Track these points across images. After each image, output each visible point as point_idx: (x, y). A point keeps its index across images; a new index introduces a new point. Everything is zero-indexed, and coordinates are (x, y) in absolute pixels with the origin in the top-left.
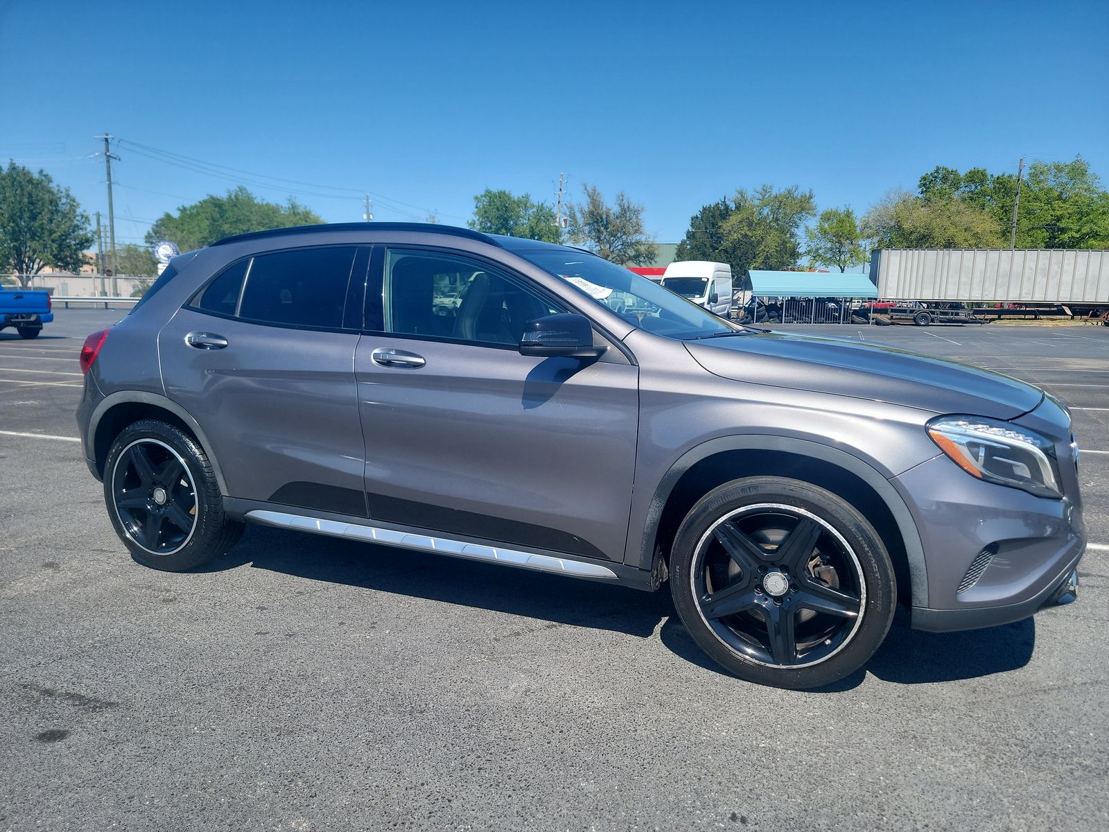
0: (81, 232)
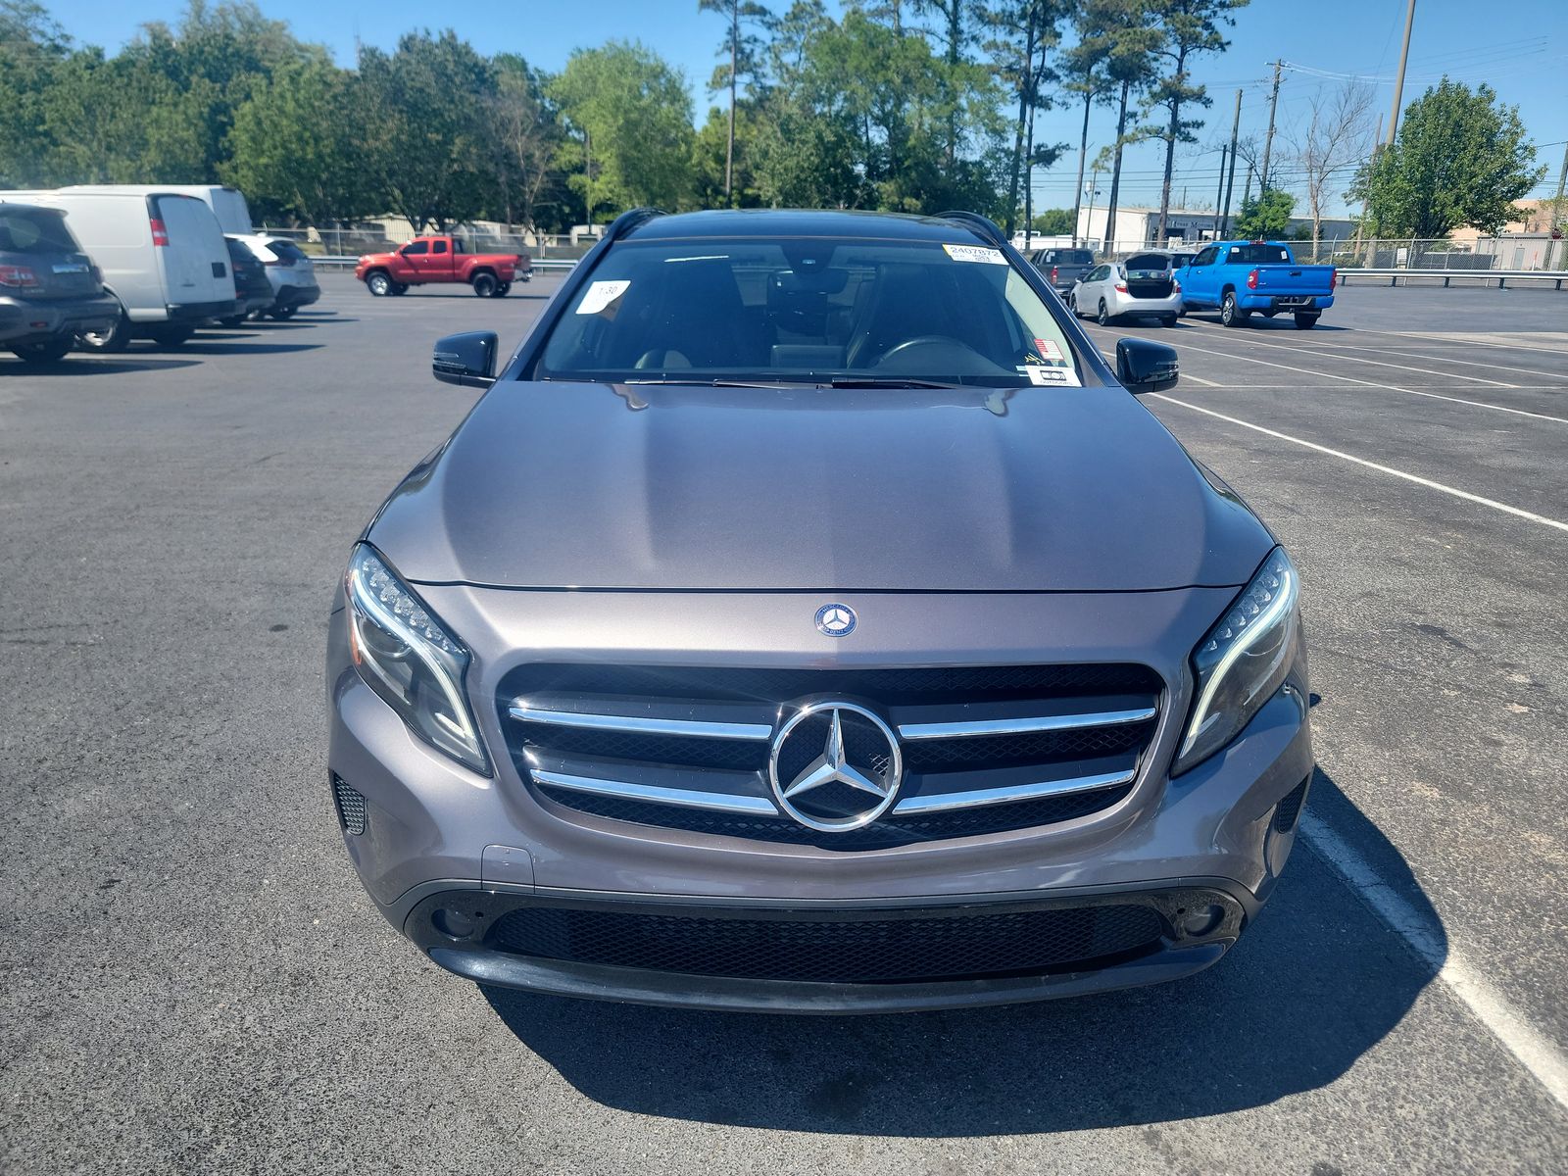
0: (1519, 173)
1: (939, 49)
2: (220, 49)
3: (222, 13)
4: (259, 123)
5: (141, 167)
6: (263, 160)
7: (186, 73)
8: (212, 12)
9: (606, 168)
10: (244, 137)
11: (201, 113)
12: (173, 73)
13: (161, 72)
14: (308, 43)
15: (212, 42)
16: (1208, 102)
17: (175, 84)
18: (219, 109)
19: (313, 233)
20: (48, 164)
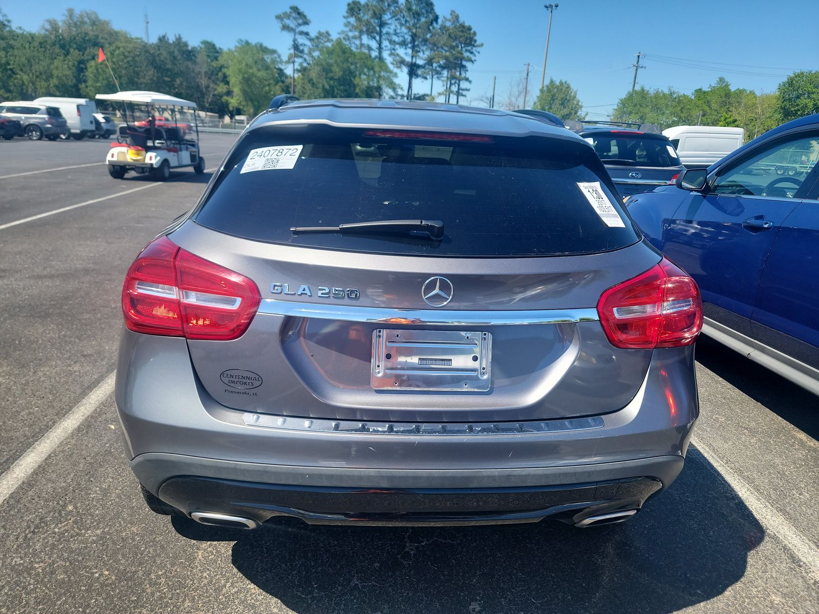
1: (374, 54)
2: (82, 38)
3: (81, 16)
4: (97, 70)
5: (50, 85)
6: (98, 84)
7: (68, 47)
8: (77, 16)
9: (235, 94)
10: (91, 75)
11: (74, 64)
12: (62, 47)
13: (58, 46)
14: (119, 30)
15: (80, 35)
16: (470, 82)
17: (63, 51)
18: (81, 62)
19: (118, 114)
20: (13, 82)
